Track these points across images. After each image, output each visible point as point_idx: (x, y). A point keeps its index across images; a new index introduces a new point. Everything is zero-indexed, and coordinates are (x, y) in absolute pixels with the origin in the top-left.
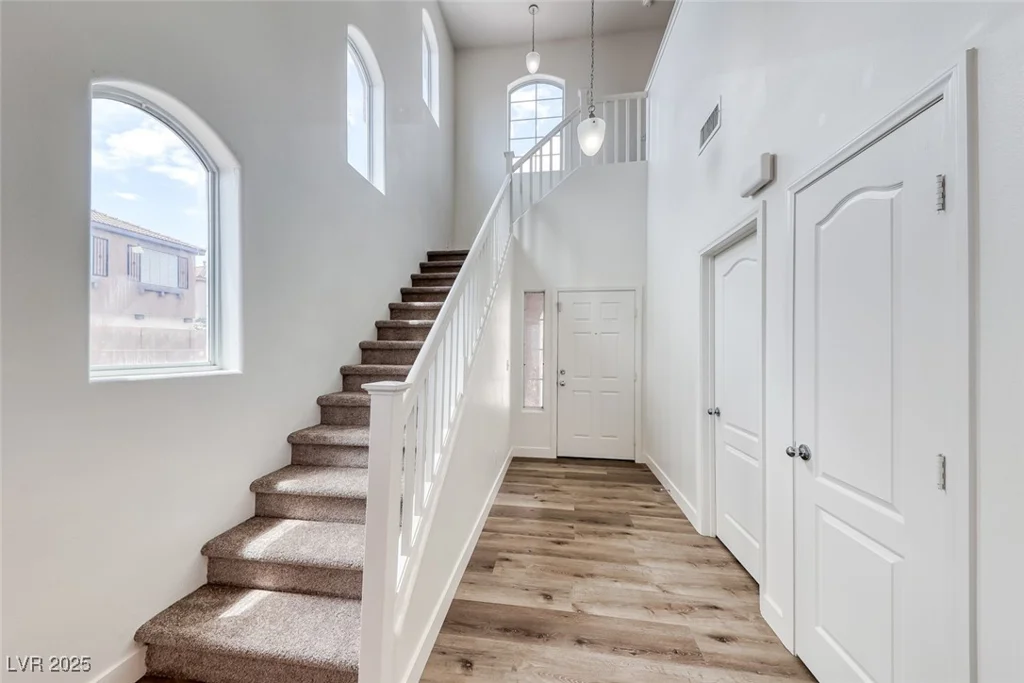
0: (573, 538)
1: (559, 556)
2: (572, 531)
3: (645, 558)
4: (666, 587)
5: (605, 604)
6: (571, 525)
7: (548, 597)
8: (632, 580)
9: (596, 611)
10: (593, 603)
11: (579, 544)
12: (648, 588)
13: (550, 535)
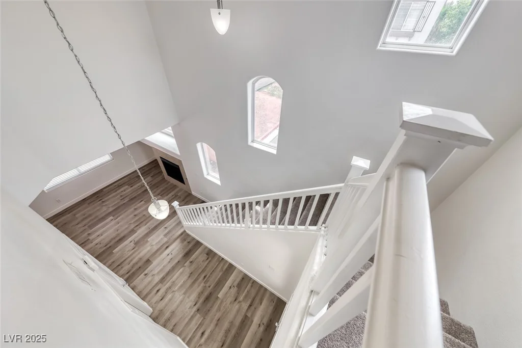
0: (204, 283)
1: (200, 274)
2: (208, 285)
3: (184, 298)
4: (174, 293)
5: (181, 273)
6: (211, 287)
7: (191, 262)
8: (181, 286)
9: (181, 270)
10: (183, 271)
11: (200, 283)
12: (176, 288)
13: (209, 277)
